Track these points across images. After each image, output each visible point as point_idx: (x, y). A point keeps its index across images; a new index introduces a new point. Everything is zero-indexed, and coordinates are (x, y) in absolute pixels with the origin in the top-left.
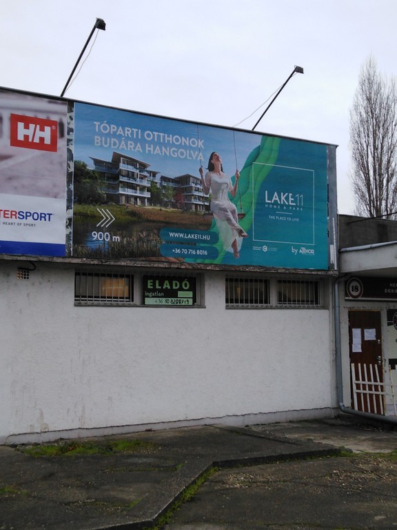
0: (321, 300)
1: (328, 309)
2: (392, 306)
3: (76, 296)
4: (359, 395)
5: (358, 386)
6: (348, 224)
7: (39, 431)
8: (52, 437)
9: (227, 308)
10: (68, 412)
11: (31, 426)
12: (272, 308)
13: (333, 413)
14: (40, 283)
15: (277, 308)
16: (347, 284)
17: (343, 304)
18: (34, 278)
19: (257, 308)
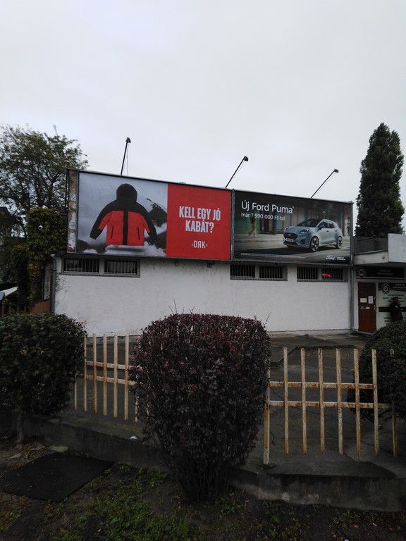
0: (344, 278)
1: (348, 282)
2: (381, 281)
3: (231, 275)
6: (358, 241)
9: (298, 281)
12: (319, 281)
13: (349, 332)
14: (216, 269)
15: (321, 281)
16: (357, 270)
17: (355, 279)
18: (214, 267)
19: (312, 281)
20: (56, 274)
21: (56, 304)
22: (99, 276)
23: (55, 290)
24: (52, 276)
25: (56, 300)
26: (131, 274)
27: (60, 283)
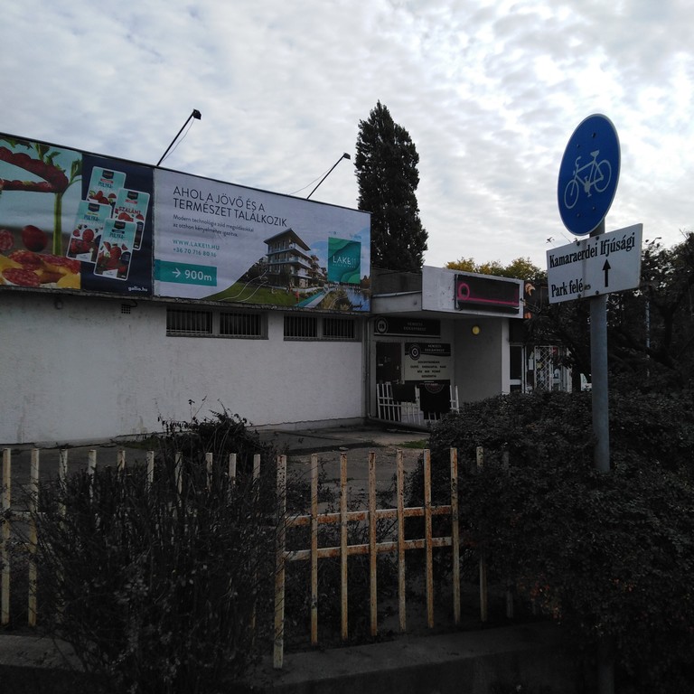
0: (356, 335)
1: (361, 341)
2: (409, 340)
3: (167, 328)
4: (382, 407)
5: (381, 401)
7: (139, 434)
9: (285, 340)
11: (134, 430)
12: (319, 340)
13: (363, 421)
14: (139, 317)
15: (322, 340)
16: (376, 323)
17: (372, 338)
18: (134, 312)
19: (307, 340)
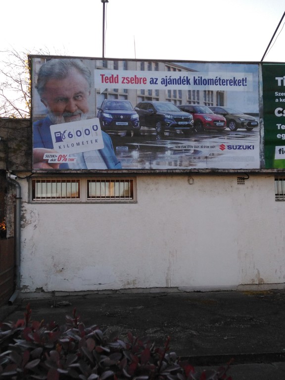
3: (276, 195)
7: (257, 283)
8: (266, 288)
10: (276, 272)
11: (252, 280)
14: (252, 187)
20: (21, 203)
21: (22, 244)
22: (81, 203)
23: (21, 226)
24: (15, 206)
25: (23, 239)
26: (125, 199)
27: (28, 216)
